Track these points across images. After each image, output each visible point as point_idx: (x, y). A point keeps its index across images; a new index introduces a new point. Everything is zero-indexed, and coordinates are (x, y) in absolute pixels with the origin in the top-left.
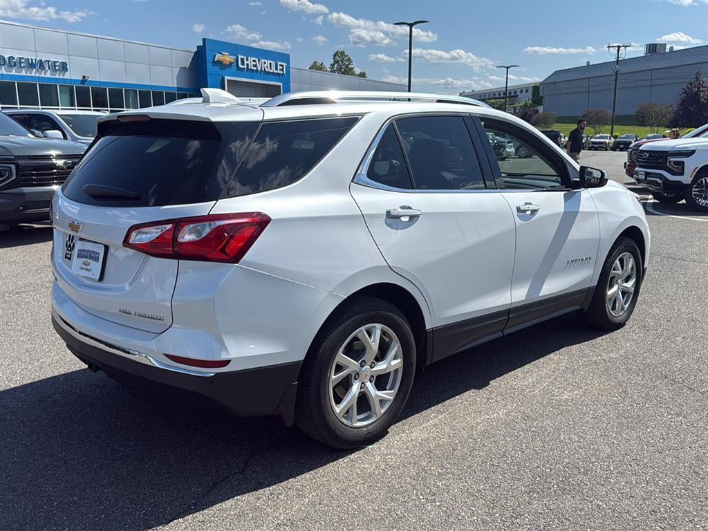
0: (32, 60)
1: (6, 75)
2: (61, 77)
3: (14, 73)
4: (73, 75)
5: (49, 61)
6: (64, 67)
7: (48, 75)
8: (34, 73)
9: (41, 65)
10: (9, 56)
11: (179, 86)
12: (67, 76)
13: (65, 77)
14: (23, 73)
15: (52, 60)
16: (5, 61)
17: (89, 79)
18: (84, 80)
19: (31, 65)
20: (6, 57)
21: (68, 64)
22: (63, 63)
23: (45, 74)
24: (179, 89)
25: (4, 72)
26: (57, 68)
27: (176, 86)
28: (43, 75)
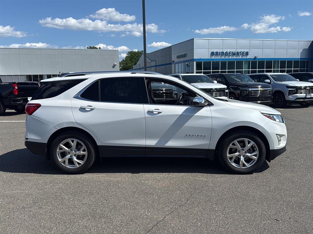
0: (234, 52)
1: (224, 59)
2: (246, 58)
3: (227, 58)
4: (251, 56)
5: (241, 52)
6: (247, 54)
7: (240, 57)
8: (234, 57)
9: (238, 54)
10: (225, 51)
11: (301, 58)
12: (248, 57)
13: (247, 58)
14: (230, 57)
15: (242, 51)
16: (224, 54)
17: (257, 58)
18: (255, 58)
19: (234, 54)
20: (225, 52)
21: (249, 52)
22: (247, 52)
23: (239, 57)
24: (301, 59)
25: (223, 58)
26: (244, 54)
27: (300, 58)
28: (238, 58)
